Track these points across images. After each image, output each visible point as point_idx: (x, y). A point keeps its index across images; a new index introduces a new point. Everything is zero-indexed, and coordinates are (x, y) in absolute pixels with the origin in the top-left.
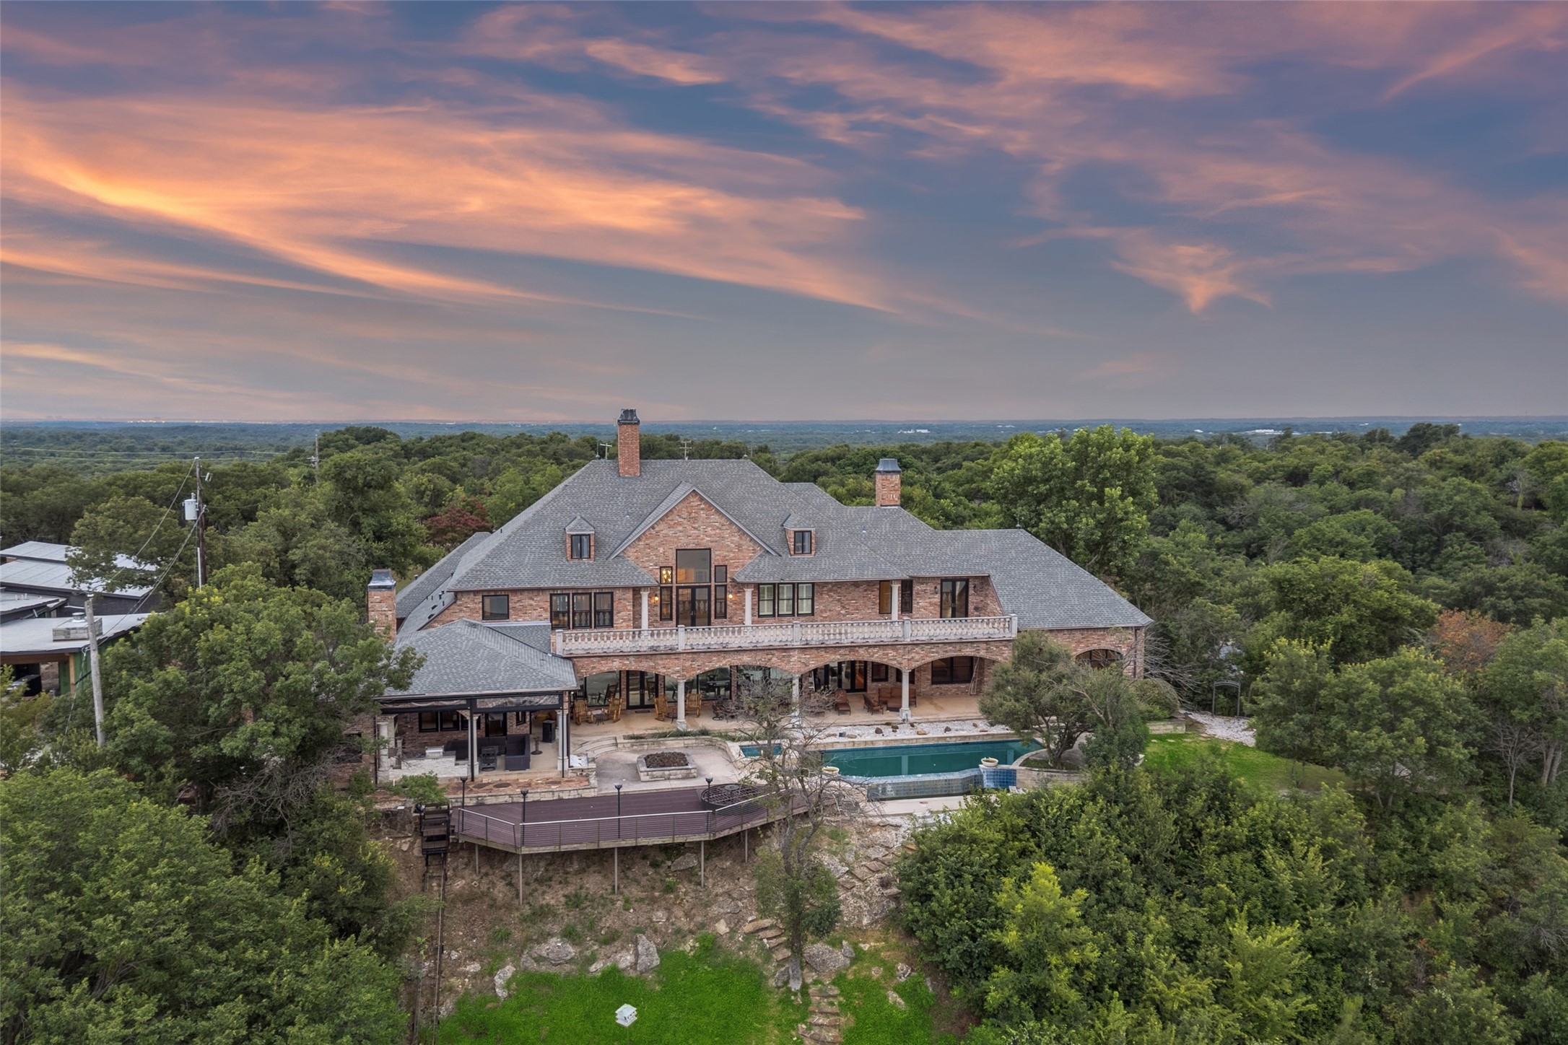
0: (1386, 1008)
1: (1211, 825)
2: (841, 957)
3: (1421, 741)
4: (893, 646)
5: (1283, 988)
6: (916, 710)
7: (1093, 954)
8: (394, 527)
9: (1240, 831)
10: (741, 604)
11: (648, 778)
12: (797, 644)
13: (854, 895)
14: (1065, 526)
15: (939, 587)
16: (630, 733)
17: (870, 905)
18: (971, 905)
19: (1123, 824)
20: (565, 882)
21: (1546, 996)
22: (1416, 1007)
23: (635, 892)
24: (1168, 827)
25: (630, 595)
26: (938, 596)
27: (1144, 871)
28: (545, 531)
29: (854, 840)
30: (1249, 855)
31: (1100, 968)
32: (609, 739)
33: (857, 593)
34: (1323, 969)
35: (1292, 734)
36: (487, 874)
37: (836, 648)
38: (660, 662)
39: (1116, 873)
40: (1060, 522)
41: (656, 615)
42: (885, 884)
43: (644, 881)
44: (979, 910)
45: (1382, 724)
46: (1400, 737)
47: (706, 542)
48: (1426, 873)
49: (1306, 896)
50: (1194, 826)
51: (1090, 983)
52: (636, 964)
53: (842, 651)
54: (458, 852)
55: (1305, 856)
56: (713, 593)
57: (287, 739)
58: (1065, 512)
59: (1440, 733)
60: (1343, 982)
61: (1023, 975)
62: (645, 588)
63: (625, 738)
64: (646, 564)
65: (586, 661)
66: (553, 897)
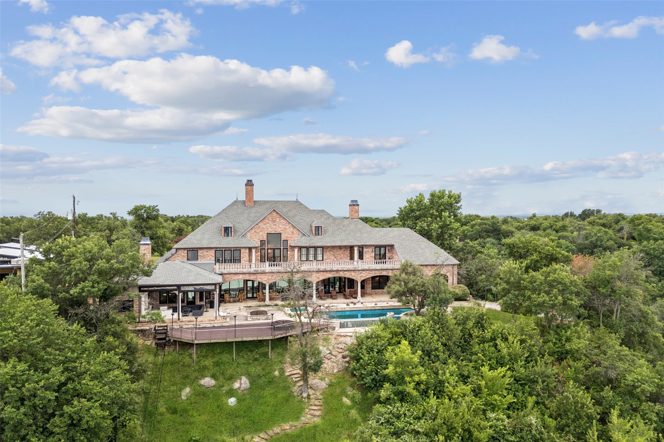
0: (547, 402)
1: (476, 332)
2: (325, 385)
3: (560, 298)
4: (354, 271)
5: (503, 393)
6: (363, 298)
7: (424, 377)
8: (159, 234)
9: (488, 334)
10: (293, 256)
11: (251, 319)
12: (315, 270)
13: (331, 361)
14: (426, 228)
15: (374, 250)
16: (246, 306)
17: (338, 365)
18: (376, 361)
19: (440, 332)
20: (213, 357)
21: (610, 395)
22: (558, 401)
23: (242, 361)
24: (458, 332)
25: (247, 251)
26: (374, 253)
27: (449, 350)
28: (214, 226)
29: (333, 341)
30: (491, 344)
31: (427, 384)
32: (237, 308)
33: (341, 252)
34: (520, 388)
35: (511, 299)
36: (182, 354)
37: (331, 271)
38: (259, 276)
39: (436, 349)
40: (424, 227)
41: (259, 260)
42: (344, 357)
43: (246, 356)
44: (379, 363)
45: (546, 292)
46: (552, 297)
47: (279, 231)
48: (564, 352)
49: (513, 358)
50: (469, 332)
51: (423, 390)
52: (240, 388)
53: (333, 273)
54: (170, 346)
55: (513, 343)
56: (282, 251)
57: (97, 289)
58: (427, 222)
59: (568, 295)
60: (529, 393)
61: (396, 387)
62: (254, 248)
63: (244, 307)
64: (255, 239)
65: (228, 276)
66: (208, 362)
